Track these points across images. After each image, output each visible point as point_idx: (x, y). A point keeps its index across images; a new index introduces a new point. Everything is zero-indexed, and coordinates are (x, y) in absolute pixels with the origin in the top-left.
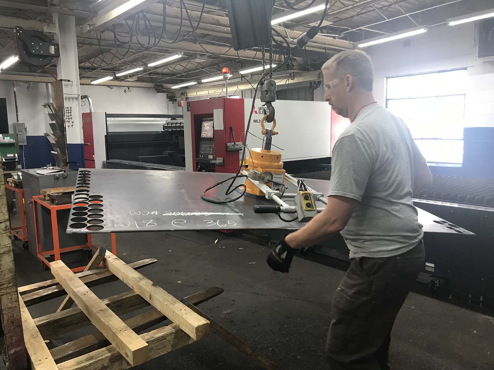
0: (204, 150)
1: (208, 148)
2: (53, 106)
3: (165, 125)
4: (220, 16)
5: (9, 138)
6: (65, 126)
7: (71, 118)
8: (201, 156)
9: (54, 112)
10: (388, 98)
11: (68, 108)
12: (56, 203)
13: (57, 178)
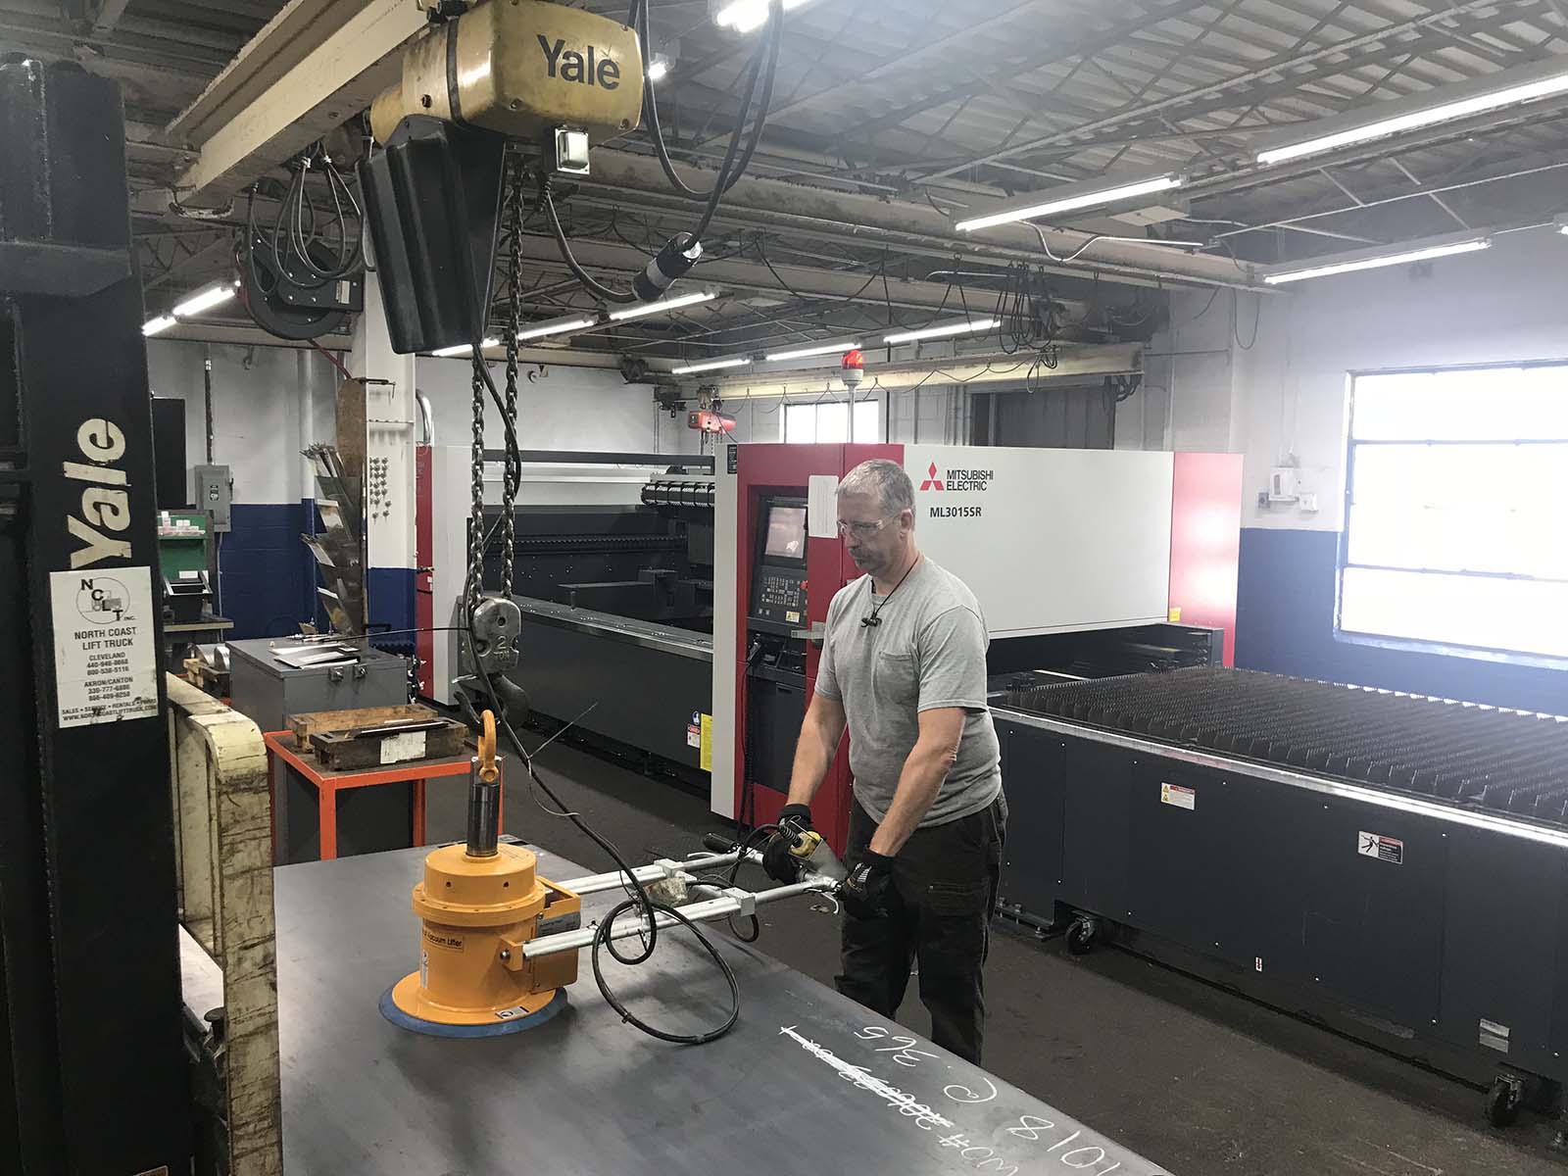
0: (771, 593)
1: (786, 588)
2: (333, 454)
3: (648, 488)
4: (841, 190)
5: (187, 522)
6: (364, 517)
7: (384, 493)
8: (764, 612)
9: (336, 476)
10: (1356, 436)
11: (376, 461)
12: (336, 767)
13: (334, 680)
